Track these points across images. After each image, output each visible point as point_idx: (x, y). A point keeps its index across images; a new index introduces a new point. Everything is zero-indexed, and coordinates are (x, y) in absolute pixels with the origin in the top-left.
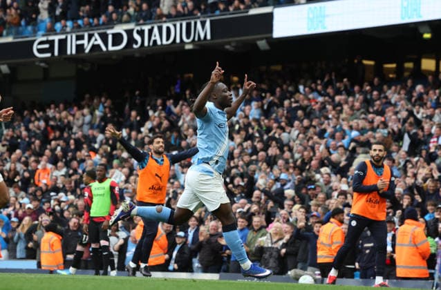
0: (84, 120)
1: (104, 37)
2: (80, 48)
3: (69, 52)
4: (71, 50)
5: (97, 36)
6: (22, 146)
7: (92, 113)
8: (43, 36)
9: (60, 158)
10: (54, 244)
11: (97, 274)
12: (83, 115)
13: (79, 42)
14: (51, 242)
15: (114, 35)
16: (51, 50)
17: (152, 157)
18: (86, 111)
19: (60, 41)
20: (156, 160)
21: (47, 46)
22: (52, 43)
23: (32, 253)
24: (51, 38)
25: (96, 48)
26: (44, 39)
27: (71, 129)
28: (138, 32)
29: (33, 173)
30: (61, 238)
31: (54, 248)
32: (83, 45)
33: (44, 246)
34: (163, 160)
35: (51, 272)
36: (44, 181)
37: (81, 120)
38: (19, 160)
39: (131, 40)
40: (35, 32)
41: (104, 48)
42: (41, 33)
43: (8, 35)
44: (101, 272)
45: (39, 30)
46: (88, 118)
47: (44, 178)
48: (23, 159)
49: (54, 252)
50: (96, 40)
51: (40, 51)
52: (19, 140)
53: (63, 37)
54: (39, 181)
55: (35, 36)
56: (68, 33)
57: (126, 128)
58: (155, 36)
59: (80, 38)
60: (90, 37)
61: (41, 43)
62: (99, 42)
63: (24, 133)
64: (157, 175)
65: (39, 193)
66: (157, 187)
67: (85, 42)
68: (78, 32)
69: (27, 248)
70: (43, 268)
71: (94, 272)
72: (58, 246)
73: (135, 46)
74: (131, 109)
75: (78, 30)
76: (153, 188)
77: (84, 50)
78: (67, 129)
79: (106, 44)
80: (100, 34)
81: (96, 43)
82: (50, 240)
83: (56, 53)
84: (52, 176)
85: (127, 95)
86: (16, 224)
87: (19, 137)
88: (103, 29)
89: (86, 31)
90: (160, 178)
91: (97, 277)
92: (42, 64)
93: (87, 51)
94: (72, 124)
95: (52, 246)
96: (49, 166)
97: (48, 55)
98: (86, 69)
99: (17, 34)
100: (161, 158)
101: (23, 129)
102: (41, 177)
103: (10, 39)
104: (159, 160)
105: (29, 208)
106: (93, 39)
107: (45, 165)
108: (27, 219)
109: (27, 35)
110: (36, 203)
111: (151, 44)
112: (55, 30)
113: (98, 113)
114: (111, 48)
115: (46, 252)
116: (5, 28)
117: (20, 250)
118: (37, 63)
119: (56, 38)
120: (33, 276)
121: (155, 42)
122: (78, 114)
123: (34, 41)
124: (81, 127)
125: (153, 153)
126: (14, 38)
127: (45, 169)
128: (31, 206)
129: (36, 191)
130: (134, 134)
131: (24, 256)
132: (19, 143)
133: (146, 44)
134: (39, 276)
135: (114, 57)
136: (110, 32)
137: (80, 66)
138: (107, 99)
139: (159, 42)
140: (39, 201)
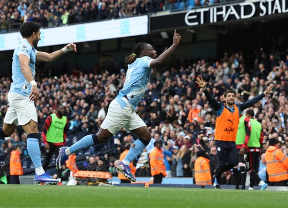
0: (223, 72)
1: (238, 9)
2: (220, 17)
3: (211, 21)
4: (213, 19)
5: (232, 8)
6: (178, 92)
7: (230, 66)
8: (192, 9)
9: (205, 101)
10: (204, 166)
11: (237, 188)
12: (223, 68)
13: (219, 13)
14: (202, 165)
15: (245, 7)
16: (198, 19)
17: (226, 107)
18: (225, 65)
19: (205, 13)
20: (229, 110)
21: (195, 17)
22: (199, 14)
23: (188, 173)
24: (198, 11)
25: (231, 17)
26: (193, 11)
27: (214, 78)
28: (264, 4)
29: (187, 112)
30: (209, 161)
31: (204, 168)
32: (222, 15)
33: (197, 168)
34: (234, 109)
35: (203, 187)
36: (196, 119)
37: (222, 72)
38: (176, 103)
39: (258, 10)
40: (186, 7)
41: (238, 17)
42: (190, 7)
43: (166, 9)
44: (240, 186)
45: (189, 5)
46: (227, 70)
47: (195, 116)
48: (180, 102)
49: (204, 172)
50: (232, 11)
51: (190, 21)
52: (176, 88)
53: (207, 9)
54: (192, 119)
55: (186, 10)
56: (210, 6)
57: (255, 77)
58: (277, 6)
59: (219, 10)
60: (227, 8)
61: (191, 15)
62: (234, 12)
63: (180, 82)
64: (229, 120)
65: (192, 127)
66: (229, 129)
67: (223, 12)
68: (218, 5)
69: (184, 169)
70: (197, 184)
71: (235, 186)
72: (207, 168)
73: (261, 15)
74: (259, 63)
75: (219, 4)
76: (226, 130)
77: (223, 19)
78: (211, 79)
79: (239, 14)
80: (234, 6)
81: (232, 13)
82: (200, 162)
83: (202, 22)
84: (201, 114)
85: (256, 52)
86: (177, 151)
87: (176, 85)
88: (237, 2)
89: (224, 4)
90: (232, 122)
91: (238, 190)
92: (192, 31)
93: (225, 19)
94: (215, 75)
95: (202, 167)
96: (199, 107)
97: (196, 23)
98: (225, 33)
99: (173, 9)
100: (233, 108)
101: (179, 79)
102: (193, 115)
103: (168, 13)
104: (231, 110)
105: (187, 139)
106: (230, 10)
107: (196, 107)
108: (183, 147)
109: (180, 9)
110: (191, 135)
111: (274, 12)
112: (201, 5)
113: (233, 66)
114: (243, 17)
115: (198, 172)
116: (164, 4)
117: (179, 171)
118: (188, 30)
119: (202, 11)
120: (191, 190)
121: (277, 10)
122: (219, 67)
123: (185, 13)
124: (222, 77)
125: (227, 105)
126: (171, 12)
127: (196, 109)
128: (188, 137)
129: (189, 126)
130: (261, 81)
131: (182, 175)
132: (176, 90)
133: (270, 13)
134: (195, 190)
135: (246, 23)
136: (242, 4)
137: (220, 31)
138: (239, 55)
139: (280, 11)
140: (193, 133)
